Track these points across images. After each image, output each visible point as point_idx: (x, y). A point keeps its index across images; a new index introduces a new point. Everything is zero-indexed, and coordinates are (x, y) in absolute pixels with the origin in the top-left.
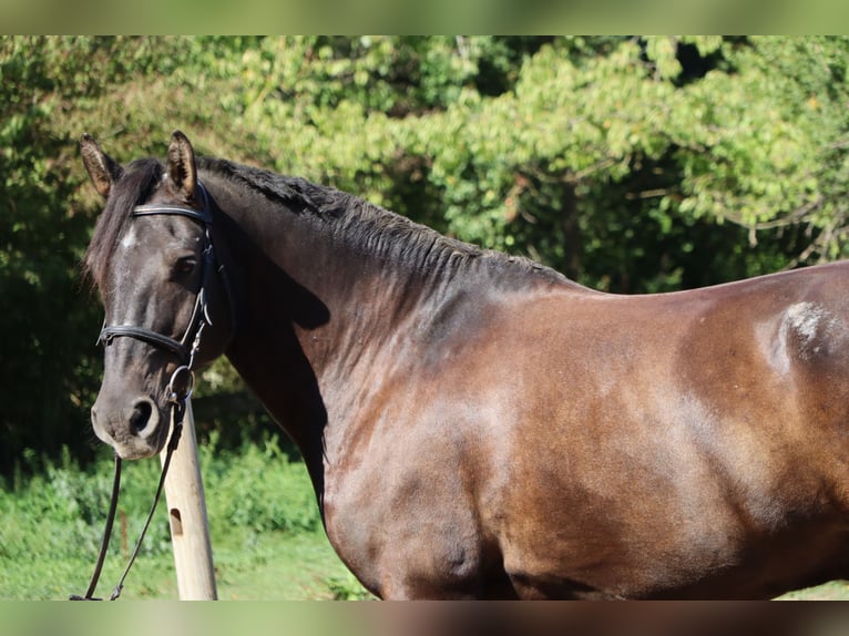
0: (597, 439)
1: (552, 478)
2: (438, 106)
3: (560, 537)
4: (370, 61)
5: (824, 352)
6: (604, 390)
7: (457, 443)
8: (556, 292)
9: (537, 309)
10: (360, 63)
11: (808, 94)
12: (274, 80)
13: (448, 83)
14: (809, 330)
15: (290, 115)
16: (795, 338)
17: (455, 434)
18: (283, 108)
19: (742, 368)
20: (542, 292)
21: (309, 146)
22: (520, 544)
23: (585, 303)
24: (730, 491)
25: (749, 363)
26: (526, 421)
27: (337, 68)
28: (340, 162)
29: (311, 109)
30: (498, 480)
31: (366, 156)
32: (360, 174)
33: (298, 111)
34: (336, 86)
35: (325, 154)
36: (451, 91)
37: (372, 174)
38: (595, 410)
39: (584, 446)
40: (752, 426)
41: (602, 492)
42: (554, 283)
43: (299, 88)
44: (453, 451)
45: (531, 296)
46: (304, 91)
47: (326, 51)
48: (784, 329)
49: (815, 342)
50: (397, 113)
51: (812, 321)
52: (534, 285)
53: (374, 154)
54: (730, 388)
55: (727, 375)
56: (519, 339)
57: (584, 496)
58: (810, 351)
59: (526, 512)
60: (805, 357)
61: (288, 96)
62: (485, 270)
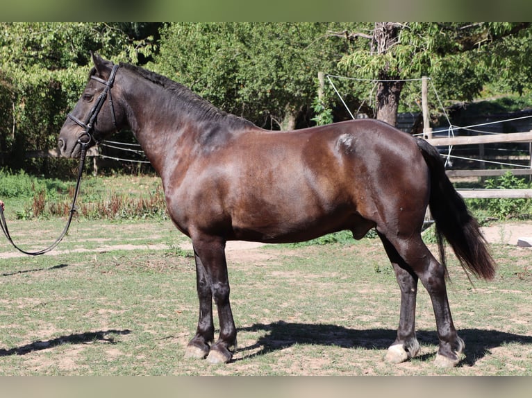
0: (271, 184)
1: (253, 196)
2: (65, 68)
3: (253, 216)
4: (44, 52)
5: (354, 151)
6: (275, 166)
7: (215, 181)
8: (253, 130)
9: (246, 136)
10: (40, 53)
11: (176, 71)
12: (12, 56)
13: (68, 60)
14: (349, 143)
15: (17, 67)
16: (343, 146)
17: (215, 178)
18: (15, 65)
19: (324, 158)
20: (248, 130)
21: (23, 76)
22: (238, 218)
23: (263, 135)
24: (318, 201)
25: (327, 156)
26: (244, 176)
27: (33, 53)
28: (33, 83)
29: (24, 65)
30: (231, 195)
31: (41, 80)
32: (39, 86)
33: (20, 66)
34: (32, 59)
35: (28, 80)
36: (69, 63)
37: (43, 87)
38: (270, 173)
39: (266, 185)
40: (328, 178)
41: (271, 202)
42: (251, 127)
43: (21, 58)
44: (215, 184)
45: (244, 132)
46: (22, 60)
47: (30, 48)
48: (339, 143)
49: (351, 148)
50: (52, 69)
51: (349, 140)
52: (245, 127)
53: (43, 80)
54: (321, 165)
55: (319, 160)
56: (240, 147)
57: (264, 203)
58: (349, 151)
59: (241, 207)
60: (347, 153)
61: (17, 62)
62: (228, 120)
